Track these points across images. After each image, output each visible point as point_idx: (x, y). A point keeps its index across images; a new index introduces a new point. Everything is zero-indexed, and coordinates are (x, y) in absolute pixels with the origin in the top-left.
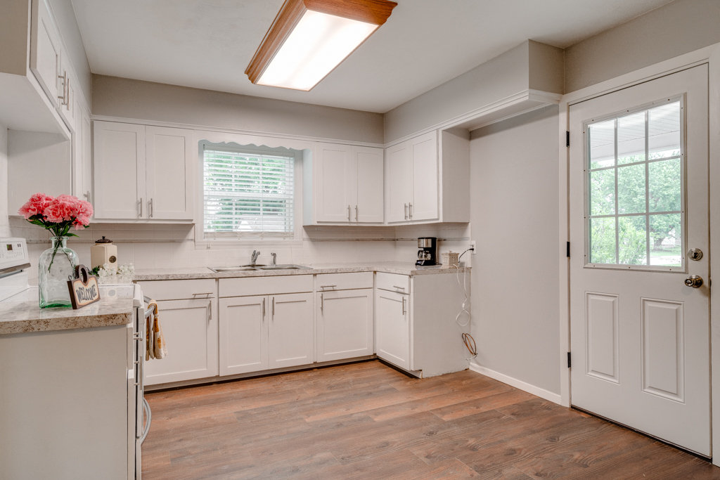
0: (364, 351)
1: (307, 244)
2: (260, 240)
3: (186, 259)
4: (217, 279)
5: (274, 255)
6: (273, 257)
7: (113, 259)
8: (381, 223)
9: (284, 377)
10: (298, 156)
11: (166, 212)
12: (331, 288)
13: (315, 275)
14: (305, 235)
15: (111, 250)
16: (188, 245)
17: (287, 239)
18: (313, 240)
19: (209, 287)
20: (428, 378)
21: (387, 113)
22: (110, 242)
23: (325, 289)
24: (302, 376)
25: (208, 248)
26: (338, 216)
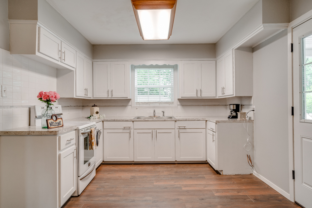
0: (201, 158)
1: (180, 107)
2: (158, 105)
3: (129, 113)
4: (133, 121)
5: (163, 112)
6: (163, 113)
7: (97, 113)
8: (214, 97)
9: (160, 165)
10: (175, 67)
11: (117, 95)
12: (184, 128)
13: (176, 121)
14: (179, 103)
15: (96, 109)
16: (129, 108)
17: (171, 105)
18: (182, 105)
19: (130, 124)
20: (226, 175)
21: (216, 43)
22: (96, 106)
23: (181, 128)
24: (169, 166)
25: (137, 109)
26: (191, 94)
